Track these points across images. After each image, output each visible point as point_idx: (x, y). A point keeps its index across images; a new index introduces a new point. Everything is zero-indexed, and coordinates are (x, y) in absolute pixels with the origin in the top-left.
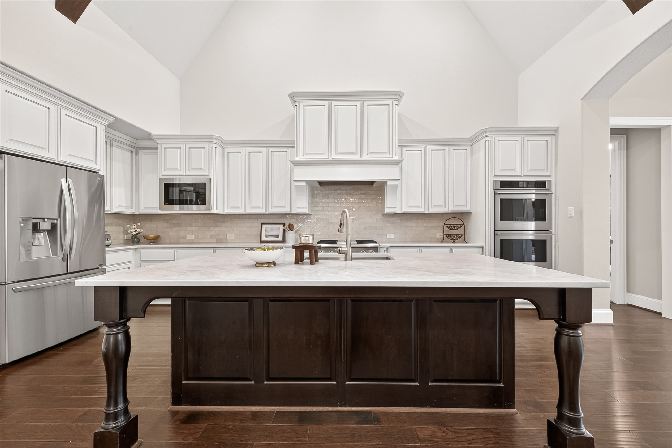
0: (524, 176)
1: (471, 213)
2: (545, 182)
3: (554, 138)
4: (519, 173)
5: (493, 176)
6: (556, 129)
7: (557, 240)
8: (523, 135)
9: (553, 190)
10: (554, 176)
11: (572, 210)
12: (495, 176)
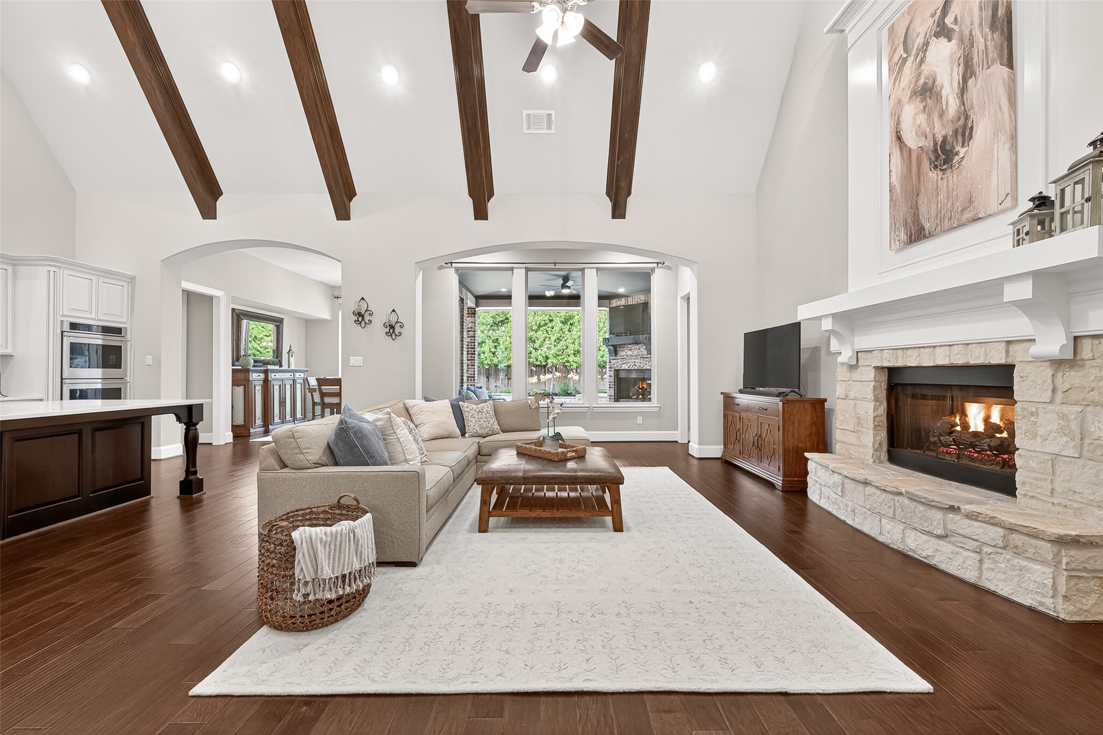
0: (99, 320)
1: (13, 356)
2: (121, 329)
3: (130, 285)
4: (93, 316)
5: (61, 314)
6: (133, 277)
7: (132, 387)
8: (97, 275)
9: (129, 337)
10: (129, 322)
11: (149, 360)
12: (63, 316)
